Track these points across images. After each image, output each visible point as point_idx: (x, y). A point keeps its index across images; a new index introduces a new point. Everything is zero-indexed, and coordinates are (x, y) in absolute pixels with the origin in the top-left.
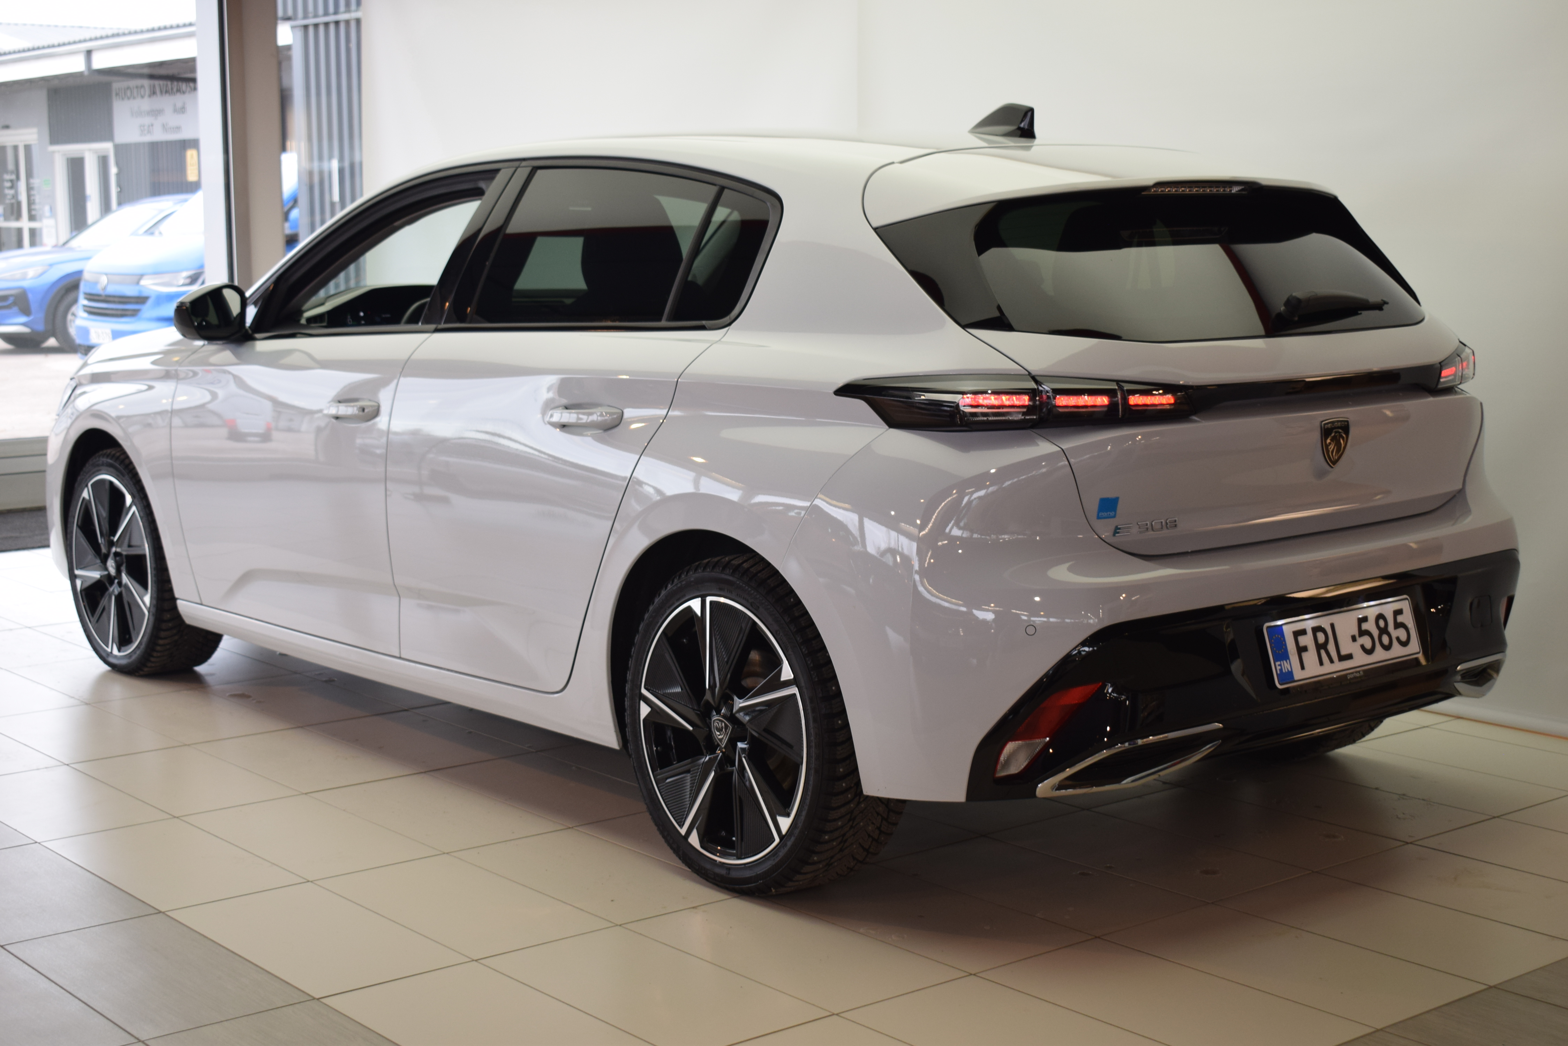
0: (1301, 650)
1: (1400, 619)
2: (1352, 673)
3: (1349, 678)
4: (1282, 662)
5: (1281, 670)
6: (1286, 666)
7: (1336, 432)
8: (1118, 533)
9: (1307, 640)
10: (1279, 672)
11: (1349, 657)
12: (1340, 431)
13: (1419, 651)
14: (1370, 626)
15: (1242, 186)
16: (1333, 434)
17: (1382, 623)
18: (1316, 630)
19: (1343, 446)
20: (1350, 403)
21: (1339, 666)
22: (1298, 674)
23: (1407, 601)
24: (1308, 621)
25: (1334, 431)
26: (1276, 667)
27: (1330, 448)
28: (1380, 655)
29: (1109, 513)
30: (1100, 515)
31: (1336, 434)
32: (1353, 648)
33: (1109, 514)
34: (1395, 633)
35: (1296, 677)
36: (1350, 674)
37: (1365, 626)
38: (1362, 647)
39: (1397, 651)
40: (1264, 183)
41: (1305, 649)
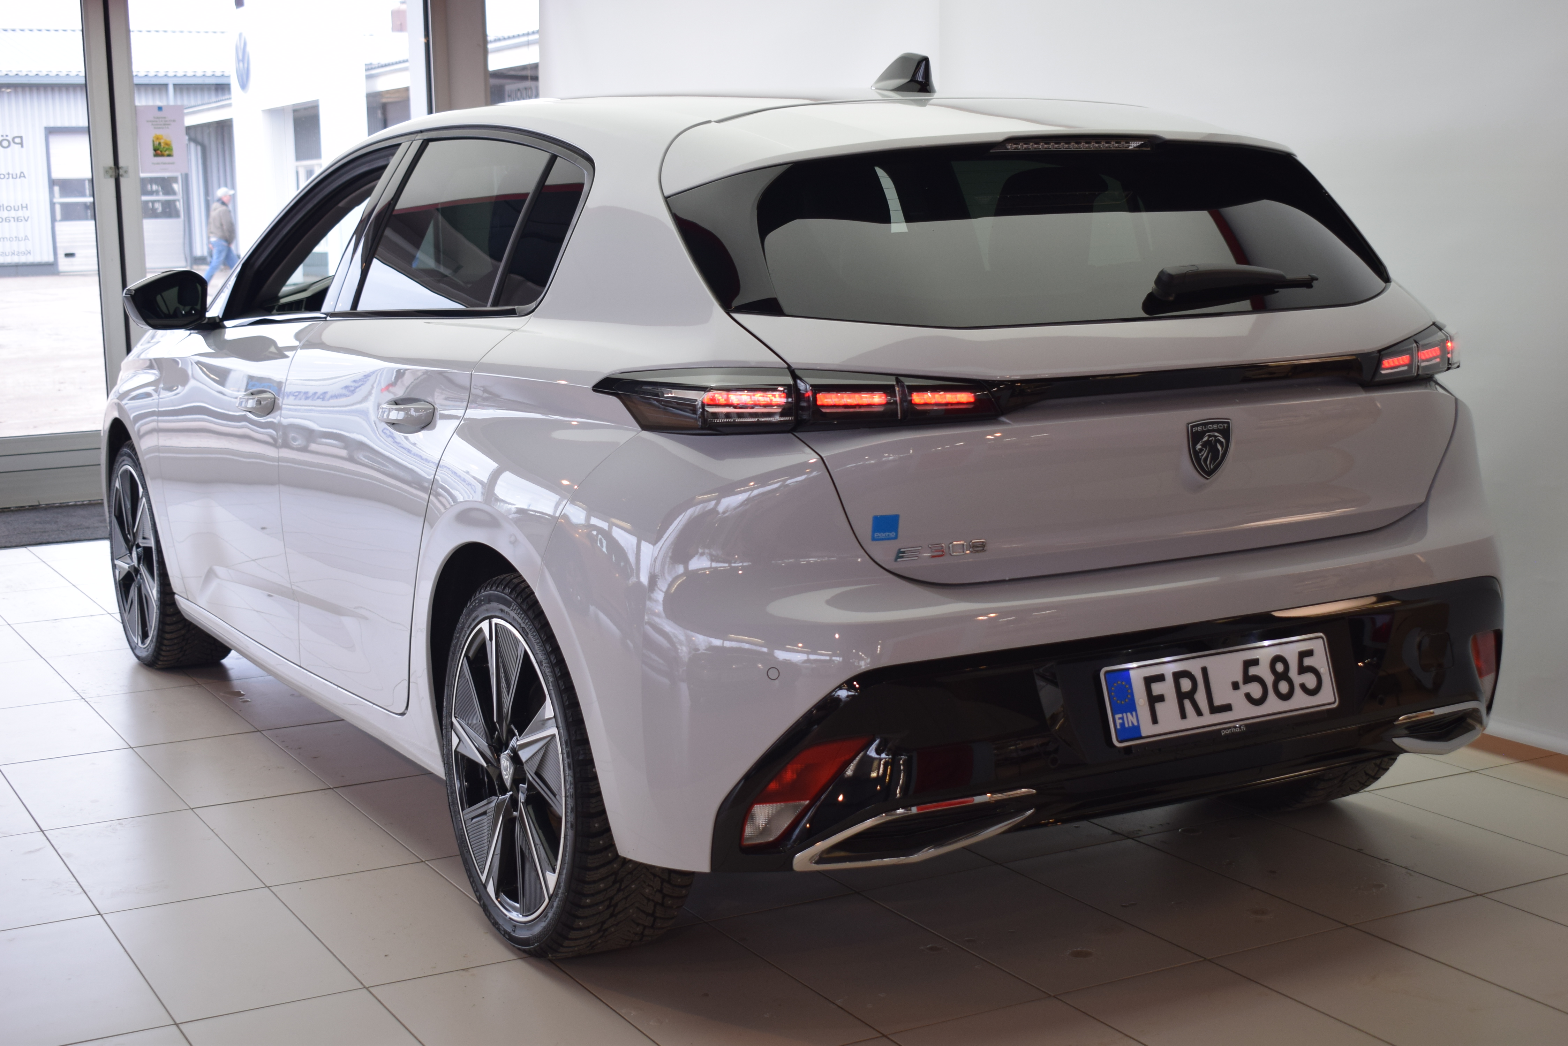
0: (1154, 700)
1: (1307, 662)
2: (1229, 728)
3: (1223, 734)
4: (1125, 715)
5: (1122, 724)
6: (1130, 719)
7: (1210, 436)
8: (902, 557)
9: (1166, 688)
10: (1118, 727)
11: (1227, 708)
12: (1217, 434)
13: (1332, 700)
14: (1263, 671)
15: (1141, 141)
16: (1205, 439)
17: (1280, 667)
18: (1178, 676)
19: (1221, 453)
20: (1237, 401)
21: (1209, 719)
22: (1147, 729)
23: (1321, 641)
24: (1168, 666)
25: (1207, 434)
26: (1115, 721)
27: (1202, 455)
28: (1273, 706)
29: (887, 534)
30: (875, 536)
31: (1210, 439)
32: (1237, 699)
33: (889, 535)
34: (1297, 679)
35: (1144, 733)
36: (1225, 729)
37: (1253, 671)
38: (1248, 696)
39: (1300, 702)
40: (1168, 137)
41: (1161, 698)
